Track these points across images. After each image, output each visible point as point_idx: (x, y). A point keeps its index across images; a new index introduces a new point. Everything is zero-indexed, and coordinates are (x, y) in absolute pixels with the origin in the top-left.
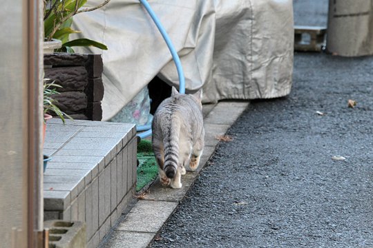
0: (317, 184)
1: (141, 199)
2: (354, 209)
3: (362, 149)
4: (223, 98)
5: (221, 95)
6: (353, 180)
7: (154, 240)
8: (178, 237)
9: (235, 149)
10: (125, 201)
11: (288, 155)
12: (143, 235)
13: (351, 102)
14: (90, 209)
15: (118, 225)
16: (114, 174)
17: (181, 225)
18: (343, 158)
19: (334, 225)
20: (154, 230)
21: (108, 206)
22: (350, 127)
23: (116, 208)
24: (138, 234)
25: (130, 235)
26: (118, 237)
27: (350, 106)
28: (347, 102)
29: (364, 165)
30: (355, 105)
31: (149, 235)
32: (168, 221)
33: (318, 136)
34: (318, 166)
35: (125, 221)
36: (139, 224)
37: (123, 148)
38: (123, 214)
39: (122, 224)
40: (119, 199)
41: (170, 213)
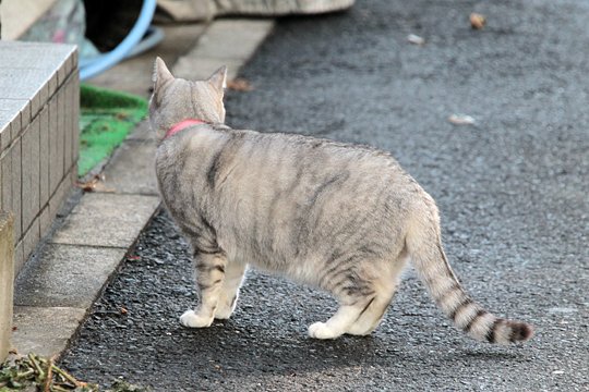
0: (424, 166)
1: (89, 190)
2: (500, 207)
3: (504, 105)
4: (223, 12)
5: (219, 5)
6: (492, 159)
7: (125, 261)
8: (170, 257)
9: (259, 104)
10: (60, 193)
11: (363, 115)
12: (104, 251)
13: (477, 18)
14: (9, 196)
15: (54, 234)
16: (45, 136)
17: (173, 235)
18: (469, 119)
19: (464, 236)
20: (124, 244)
21: (35, 197)
22: (479, 63)
23: (47, 204)
24: (94, 251)
25: (80, 252)
26: (56, 255)
27: (474, 27)
28: (467, 19)
29: (512, 132)
30: (484, 23)
31: (115, 252)
32: (146, 229)
33: (418, 81)
34: (424, 133)
35: (66, 227)
36: (93, 233)
37: (58, 89)
38: (58, 216)
39: (60, 233)
40: (53, 187)
41: (149, 216)
